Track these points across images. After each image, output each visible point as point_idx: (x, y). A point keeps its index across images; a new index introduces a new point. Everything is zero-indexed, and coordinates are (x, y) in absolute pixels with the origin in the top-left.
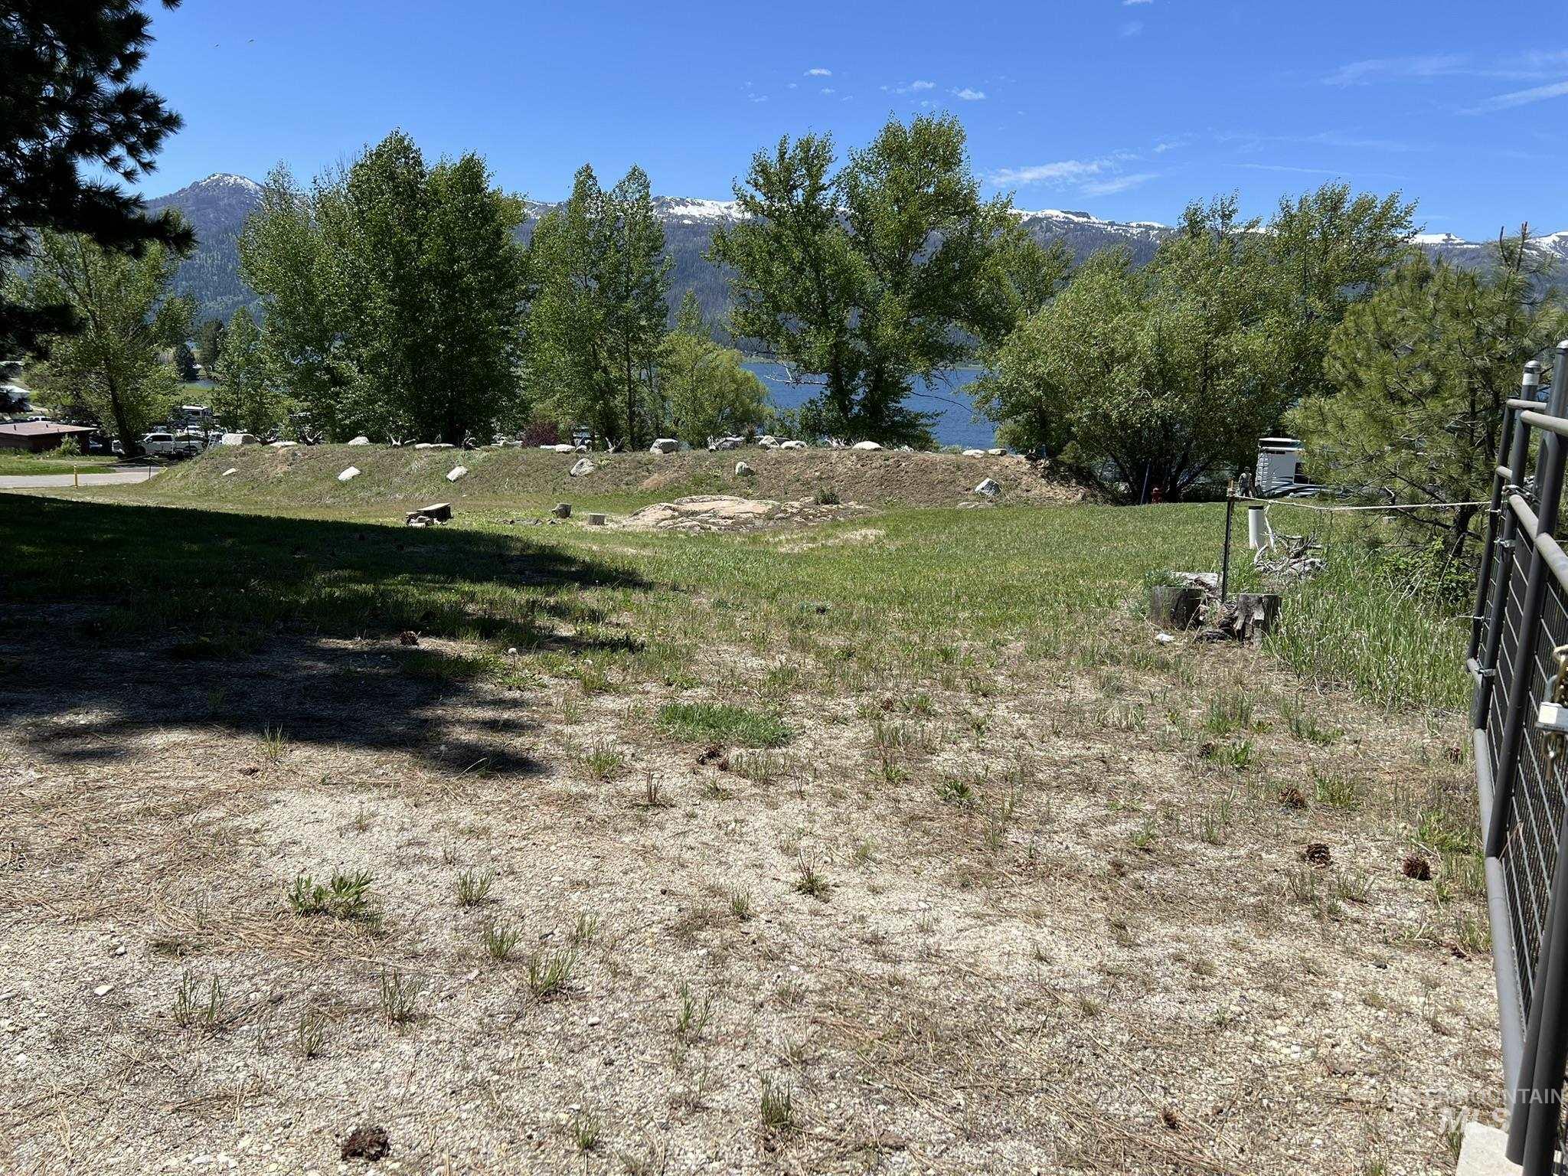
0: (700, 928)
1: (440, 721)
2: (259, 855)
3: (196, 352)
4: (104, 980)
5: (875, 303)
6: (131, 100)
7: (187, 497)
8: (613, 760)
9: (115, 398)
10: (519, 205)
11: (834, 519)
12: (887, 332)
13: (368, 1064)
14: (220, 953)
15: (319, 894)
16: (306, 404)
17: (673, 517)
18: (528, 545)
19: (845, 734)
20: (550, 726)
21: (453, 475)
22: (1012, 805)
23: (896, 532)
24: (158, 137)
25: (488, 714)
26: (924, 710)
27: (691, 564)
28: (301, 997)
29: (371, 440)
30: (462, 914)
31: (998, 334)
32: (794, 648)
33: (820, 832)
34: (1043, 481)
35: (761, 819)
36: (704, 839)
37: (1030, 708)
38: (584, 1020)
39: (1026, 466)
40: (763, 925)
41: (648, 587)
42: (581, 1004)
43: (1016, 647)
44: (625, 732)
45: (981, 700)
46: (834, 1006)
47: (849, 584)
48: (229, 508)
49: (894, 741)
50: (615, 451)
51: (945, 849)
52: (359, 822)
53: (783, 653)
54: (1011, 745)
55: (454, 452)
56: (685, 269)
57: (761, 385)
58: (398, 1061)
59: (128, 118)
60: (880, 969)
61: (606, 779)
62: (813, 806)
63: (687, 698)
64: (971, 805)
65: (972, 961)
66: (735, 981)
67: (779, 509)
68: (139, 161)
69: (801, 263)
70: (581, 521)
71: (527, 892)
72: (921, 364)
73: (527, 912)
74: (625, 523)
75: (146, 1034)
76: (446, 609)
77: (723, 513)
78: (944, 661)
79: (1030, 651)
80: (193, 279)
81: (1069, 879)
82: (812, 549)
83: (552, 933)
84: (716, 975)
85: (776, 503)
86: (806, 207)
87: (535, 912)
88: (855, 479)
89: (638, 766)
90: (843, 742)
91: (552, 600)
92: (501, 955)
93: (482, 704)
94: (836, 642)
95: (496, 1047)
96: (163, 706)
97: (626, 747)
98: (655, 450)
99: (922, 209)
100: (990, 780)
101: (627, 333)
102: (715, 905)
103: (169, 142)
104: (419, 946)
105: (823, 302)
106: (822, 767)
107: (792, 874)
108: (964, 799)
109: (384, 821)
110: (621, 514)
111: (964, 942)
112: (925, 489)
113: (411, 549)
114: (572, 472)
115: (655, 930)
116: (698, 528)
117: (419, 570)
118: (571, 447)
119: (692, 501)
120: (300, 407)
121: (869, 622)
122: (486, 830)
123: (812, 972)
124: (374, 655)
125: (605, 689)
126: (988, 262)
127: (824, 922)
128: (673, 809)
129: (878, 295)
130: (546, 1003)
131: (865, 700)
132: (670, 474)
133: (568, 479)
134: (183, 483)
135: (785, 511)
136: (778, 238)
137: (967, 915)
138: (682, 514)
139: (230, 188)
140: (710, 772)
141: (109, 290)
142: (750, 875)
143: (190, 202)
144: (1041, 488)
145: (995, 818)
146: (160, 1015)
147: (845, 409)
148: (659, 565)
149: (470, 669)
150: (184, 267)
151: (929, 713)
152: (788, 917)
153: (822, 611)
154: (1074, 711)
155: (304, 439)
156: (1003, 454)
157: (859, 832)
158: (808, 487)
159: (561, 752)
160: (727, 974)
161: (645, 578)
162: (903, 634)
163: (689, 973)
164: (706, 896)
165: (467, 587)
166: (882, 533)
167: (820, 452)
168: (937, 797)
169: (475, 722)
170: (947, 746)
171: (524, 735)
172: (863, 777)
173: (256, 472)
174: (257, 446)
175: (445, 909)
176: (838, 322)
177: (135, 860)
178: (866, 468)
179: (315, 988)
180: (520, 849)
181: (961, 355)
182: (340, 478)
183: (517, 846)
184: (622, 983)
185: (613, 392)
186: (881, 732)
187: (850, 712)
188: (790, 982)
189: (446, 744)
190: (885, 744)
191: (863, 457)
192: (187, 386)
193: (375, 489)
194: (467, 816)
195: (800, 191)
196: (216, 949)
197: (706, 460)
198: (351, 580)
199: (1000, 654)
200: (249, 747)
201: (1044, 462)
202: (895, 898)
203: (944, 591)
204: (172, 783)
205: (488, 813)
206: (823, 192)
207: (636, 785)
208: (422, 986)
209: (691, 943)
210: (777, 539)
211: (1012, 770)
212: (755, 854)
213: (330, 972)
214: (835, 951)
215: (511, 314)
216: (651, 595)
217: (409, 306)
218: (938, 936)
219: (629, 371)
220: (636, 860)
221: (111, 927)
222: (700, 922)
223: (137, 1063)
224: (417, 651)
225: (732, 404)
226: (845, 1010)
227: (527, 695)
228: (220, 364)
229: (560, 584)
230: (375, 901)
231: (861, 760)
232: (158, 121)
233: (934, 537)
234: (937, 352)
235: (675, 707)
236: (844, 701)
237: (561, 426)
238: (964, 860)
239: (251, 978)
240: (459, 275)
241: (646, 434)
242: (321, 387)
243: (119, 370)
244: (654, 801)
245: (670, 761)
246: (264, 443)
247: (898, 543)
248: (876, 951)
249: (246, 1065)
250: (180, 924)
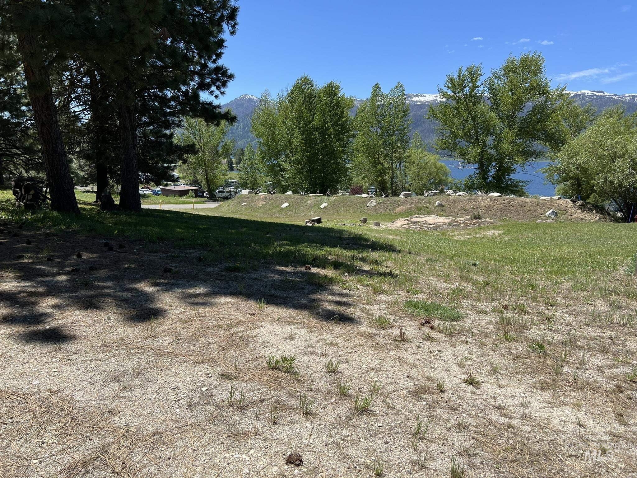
0: (423, 393)
1: (319, 300)
2: (256, 345)
3: (234, 160)
4: (205, 385)
5: (501, 134)
6: (218, 70)
7: (229, 213)
8: (386, 321)
9: (207, 177)
10: (352, 101)
11: (479, 226)
12: (506, 146)
13: (295, 429)
14: (243, 381)
15: (277, 362)
16: (271, 179)
17: (408, 224)
18: (351, 234)
19: (486, 318)
20: (360, 305)
21: (322, 206)
22: (565, 355)
23: (508, 232)
24: (226, 82)
25: (337, 298)
26: (522, 310)
27: (417, 243)
28: (271, 400)
29: (293, 193)
30: (328, 376)
31: (558, 146)
32: (462, 280)
33: (475, 359)
34: (579, 211)
35: (449, 351)
36: (424, 357)
37: (574, 313)
38: (376, 424)
39: (570, 204)
40: (450, 395)
41: (399, 252)
42: (375, 417)
43: (567, 285)
44: (391, 310)
45: (550, 308)
46: (482, 433)
47: (486, 254)
48: (243, 217)
49: (509, 323)
50: (385, 197)
51: (533, 372)
52: (291, 336)
53: (457, 282)
54: (564, 329)
55: (323, 197)
56: (417, 123)
57: (448, 169)
58: (305, 430)
59: (217, 76)
60: (502, 420)
61: (383, 328)
62: (472, 348)
63: (416, 298)
64: (545, 353)
65: (547, 422)
66: (439, 417)
67: (454, 221)
68: (220, 92)
69: (467, 118)
70: (371, 225)
71: (353, 370)
72: (521, 160)
73: (353, 378)
74: (388, 226)
75: (218, 407)
76: (321, 257)
77: (430, 222)
78: (532, 289)
79: (574, 287)
80: (234, 133)
81: (594, 391)
82: (469, 238)
83: (363, 388)
84: (430, 413)
85: (453, 219)
86: (470, 95)
87: (357, 379)
88: (489, 209)
89: (396, 324)
90: (485, 321)
91: (360, 256)
92: (343, 394)
93: (334, 294)
94: (481, 279)
95: (342, 430)
96: (224, 288)
97: (391, 316)
98: (402, 196)
99: (523, 93)
100: (554, 343)
101: (392, 149)
102: (429, 384)
103: (230, 84)
104: (313, 387)
105: (477, 134)
106: (475, 331)
107: (463, 375)
108: (543, 352)
109: (299, 337)
110: (387, 222)
111: (543, 414)
112: (522, 213)
113: (308, 234)
114: (368, 205)
115: (405, 392)
116: (419, 228)
117: (311, 242)
118: (368, 195)
119: (417, 217)
120: (268, 180)
121: (496, 270)
122: (337, 344)
123: (472, 417)
124: (296, 273)
125: (382, 292)
126: (553, 115)
127: (477, 397)
128: (411, 343)
129: (502, 131)
130: (361, 415)
131: (495, 304)
132: (407, 206)
133: (366, 208)
134: (228, 208)
135: (457, 222)
136: (457, 109)
137: (544, 402)
138: (412, 223)
139: (248, 100)
140: (426, 329)
141: (207, 138)
142: (445, 374)
143: (234, 106)
144: (578, 214)
145: (557, 361)
146: (223, 401)
147: (485, 179)
148: (403, 243)
149: (331, 281)
150: (231, 129)
151: (525, 312)
152: (461, 393)
153: (475, 265)
154: (596, 315)
155: (270, 192)
156: (559, 199)
157: (493, 361)
158: (467, 212)
159: (365, 316)
160: (435, 413)
161: (397, 248)
162: (512, 277)
163: (419, 411)
164: (425, 380)
165: (328, 249)
166: (502, 232)
167: (473, 197)
168: (529, 349)
169: (332, 301)
170: (534, 327)
171: (351, 308)
172: (494, 337)
173: (253, 204)
174: (253, 194)
175: (322, 373)
176: (483, 142)
177: (214, 343)
178: (494, 204)
179: (275, 398)
180: (350, 353)
181: (539, 155)
182: (282, 207)
183: (349, 352)
184: (391, 411)
185: (385, 173)
186: (503, 318)
187: (488, 309)
188: (462, 420)
189: (322, 309)
190: (504, 323)
191: (493, 199)
192: (231, 172)
193: (294, 211)
194: (330, 338)
195: (467, 88)
196: (241, 379)
197: (423, 200)
198: (286, 245)
199: (559, 288)
200: (251, 305)
201: (580, 202)
202: (510, 391)
203: (531, 259)
204: (227, 317)
205: (337, 337)
206: (478, 88)
207: (396, 332)
208: (313, 402)
209: (419, 399)
210: (453, 234)
211: (565, 340)
212: (446, 365)
213: (281, 392)
214: (482, 410)
215: (347, 143)
216: (400, 255)
217: (308, 141)
218: (530, 409)
219: (392, 164)
220: (396, 362)
221: (207, 366)
222: (423, 390)
223: (215, 417)
224: (311, 273)
225: (435, 177)
226: (487, 435)
227: (351, 292)
228: (242, 165)
229: (363, 249)
230: (297, 367)
231: (493, 330)
232: (227, 77)
233: (526, 234)
234: (527, 154)
235: (411, 301)
236: (486, 304)
237: (364, 187)
238: (542, 378)
239: (253, 391)
240: (327, 129)
241: (398, 190)
242: (276, 173)
243: (209, 167)
244: (403, 339)
245: (409, 323)
246: (256, 193)
247: (509, 237)
248: (501, 412)
249: (252, 423)
250: (230, 369)
